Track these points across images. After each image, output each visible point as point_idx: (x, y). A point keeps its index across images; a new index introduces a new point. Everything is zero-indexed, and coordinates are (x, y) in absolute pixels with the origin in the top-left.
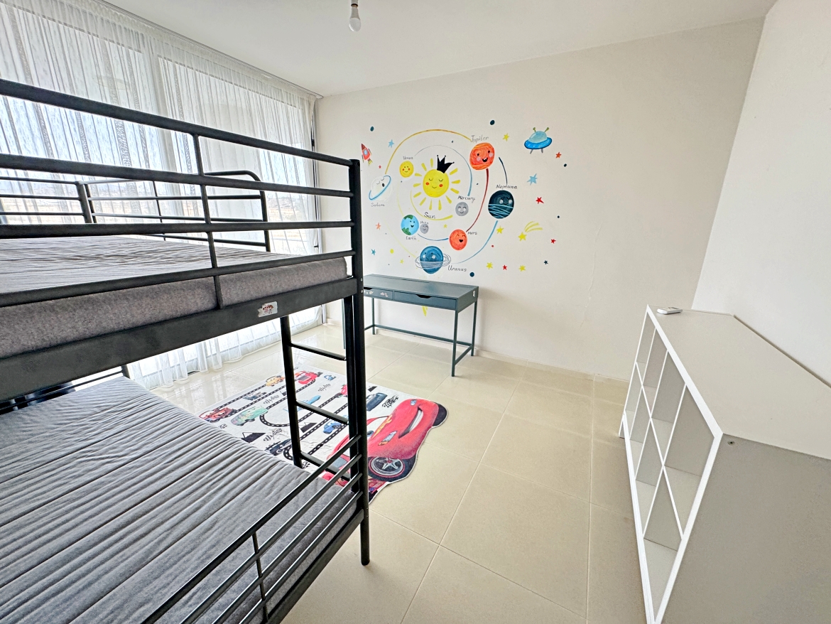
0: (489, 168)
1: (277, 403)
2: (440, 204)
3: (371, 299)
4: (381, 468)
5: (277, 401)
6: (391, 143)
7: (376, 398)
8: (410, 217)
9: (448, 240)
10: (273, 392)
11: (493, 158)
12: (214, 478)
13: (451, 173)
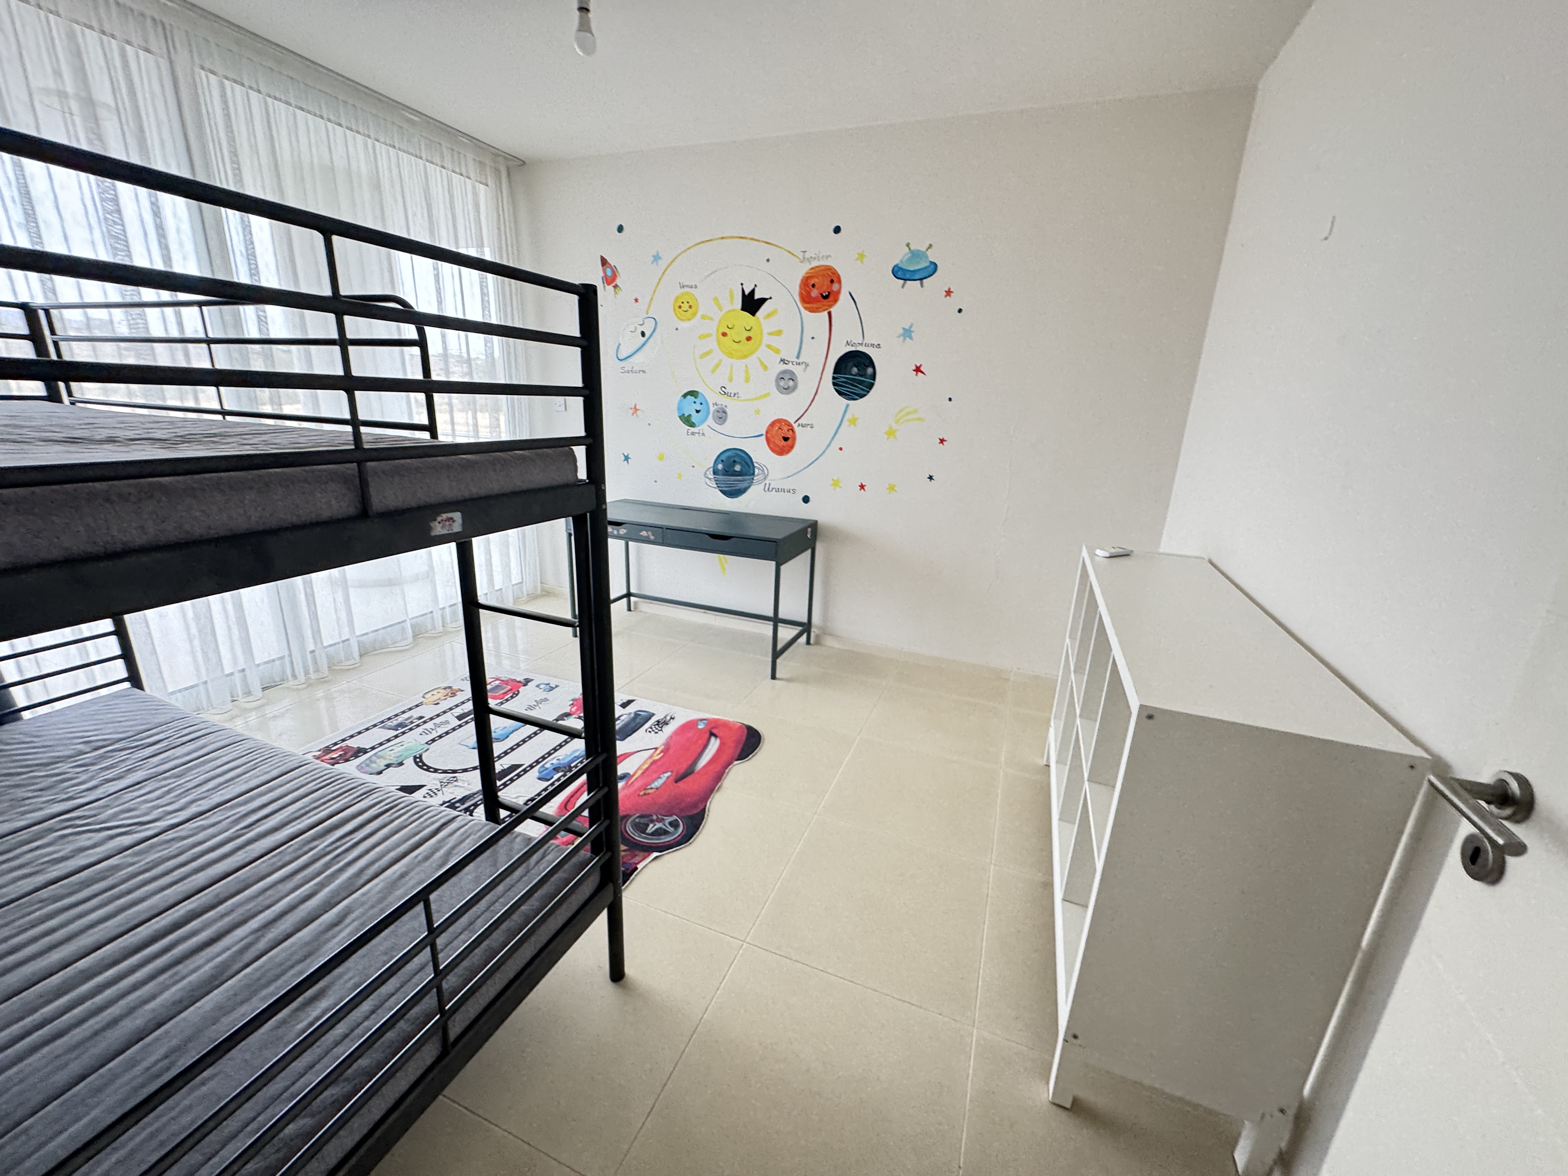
0: (832, 310)
1: (447, 733)
2: (747, 371)
3: (623, 542)
4: (644, 832)
5: (445, 730)
6: (657, 258)
7: (634, 719)
8: (693, 393)
9: (764, 437)
10: (438, 716)
11: (839, 292)
12: (336, 848)
13: (769, 316)
